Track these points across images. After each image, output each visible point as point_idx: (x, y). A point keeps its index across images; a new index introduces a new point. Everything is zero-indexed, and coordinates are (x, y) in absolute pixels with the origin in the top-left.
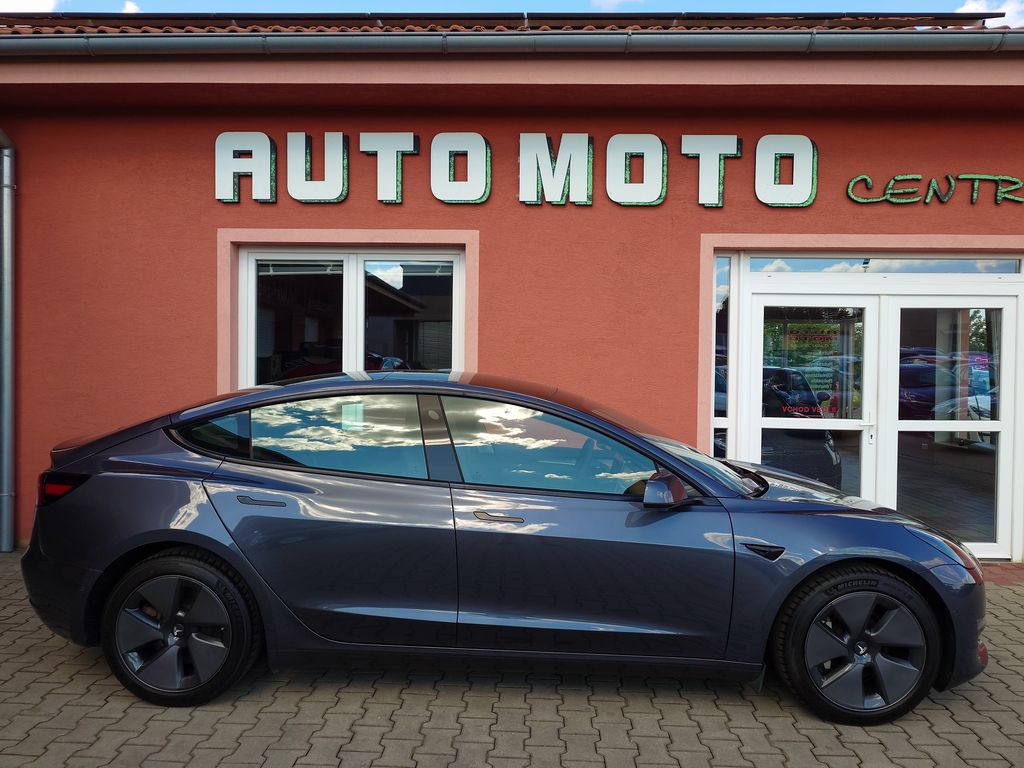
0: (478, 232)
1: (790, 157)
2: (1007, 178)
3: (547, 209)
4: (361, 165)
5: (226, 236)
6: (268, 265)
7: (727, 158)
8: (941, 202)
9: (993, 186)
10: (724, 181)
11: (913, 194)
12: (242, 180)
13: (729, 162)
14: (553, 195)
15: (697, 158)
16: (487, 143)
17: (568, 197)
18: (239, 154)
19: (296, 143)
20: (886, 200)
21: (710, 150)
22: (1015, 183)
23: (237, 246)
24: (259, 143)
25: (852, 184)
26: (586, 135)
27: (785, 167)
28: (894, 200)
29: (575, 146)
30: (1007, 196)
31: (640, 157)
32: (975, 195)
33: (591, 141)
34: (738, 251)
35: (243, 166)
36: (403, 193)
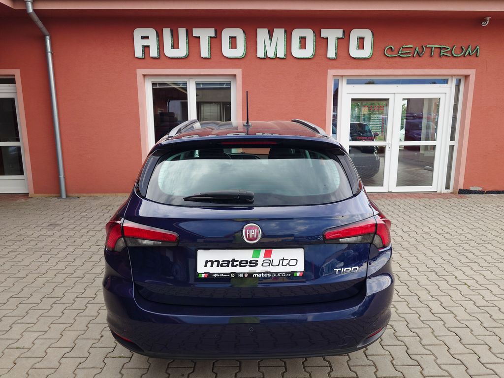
0: (241, 70)
1: (363, 38)
2: (445, 46)
3: (268, 61)
4: (194, 42)
5: (140, 72)
6: (156, 84)
7: (338, 39)
8: (419, 56)
9: (439, 50)
10: (337, 48)
11: (409, 53)
12: (146, 48)
13: (339, 40)
14: (271, 54)
16: (244, 33)
17: (276, 55)
18: (144, 38)
19: (167, 32)
20: (399, 56)
21: (332, 35)
22: (448, 49)
23: (144, 76)
24: (151, 33)
25: (386, 49)
26: (283, 30)
27: (361, 41)
28: (402, 56)
29: (279, 33)
30: (444, 54)
31: (305, 38)
32: (432, 53)
33: (286, 32)
34: (342, 76)
35: (145, 42)
36: (211, 54)
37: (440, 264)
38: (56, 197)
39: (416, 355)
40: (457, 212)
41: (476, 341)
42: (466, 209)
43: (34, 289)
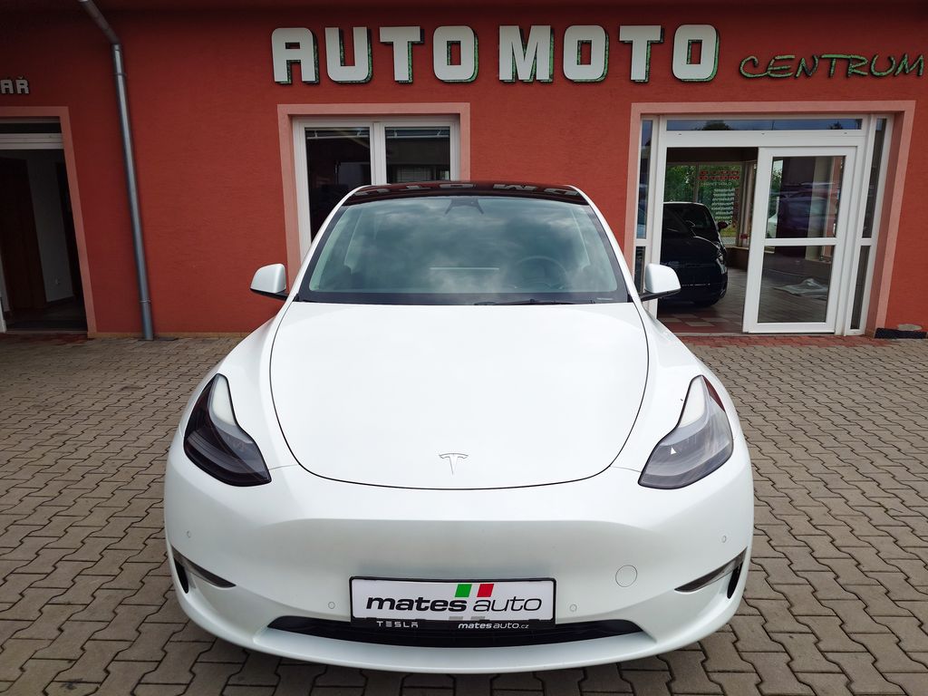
0: (469, 104)
1: (699, 43)
2: (857, 57)
3: (519, 86)
4: (382, 53)
5: (284, 110)
6: (313, 132)
7: (652, 44)
8: (807, 76)
9: (844, 63)
10: (650, 63)
11: (788, 69)
12: (294, 66)
13: (654, 47)
14: (524, 75)
15: (630, 44)
16: (475, 34)
17: (535, 76)
18: (290, 46)
19: (332, 36)
20: (768, 76)
21: (640, 38)
22: (862, 61)
23: (292, 117)
24: (305, 37)
25: (743, 63)
26: (548, 28)
27: (695, 50)
28: (773, 75)
29: (541, 37)
30: (855, 71)
31: (589, 44)
32: (832, 70)
33: (552, 31)
34: (659, 115)
35: (293, 55)
36: (413, 74)
37: (835, 469)
38: (135, 338)
39: (781, 632)
40: (872, 372)
41: (895, 610)
42: (888, 366)
43: (96, 502)
